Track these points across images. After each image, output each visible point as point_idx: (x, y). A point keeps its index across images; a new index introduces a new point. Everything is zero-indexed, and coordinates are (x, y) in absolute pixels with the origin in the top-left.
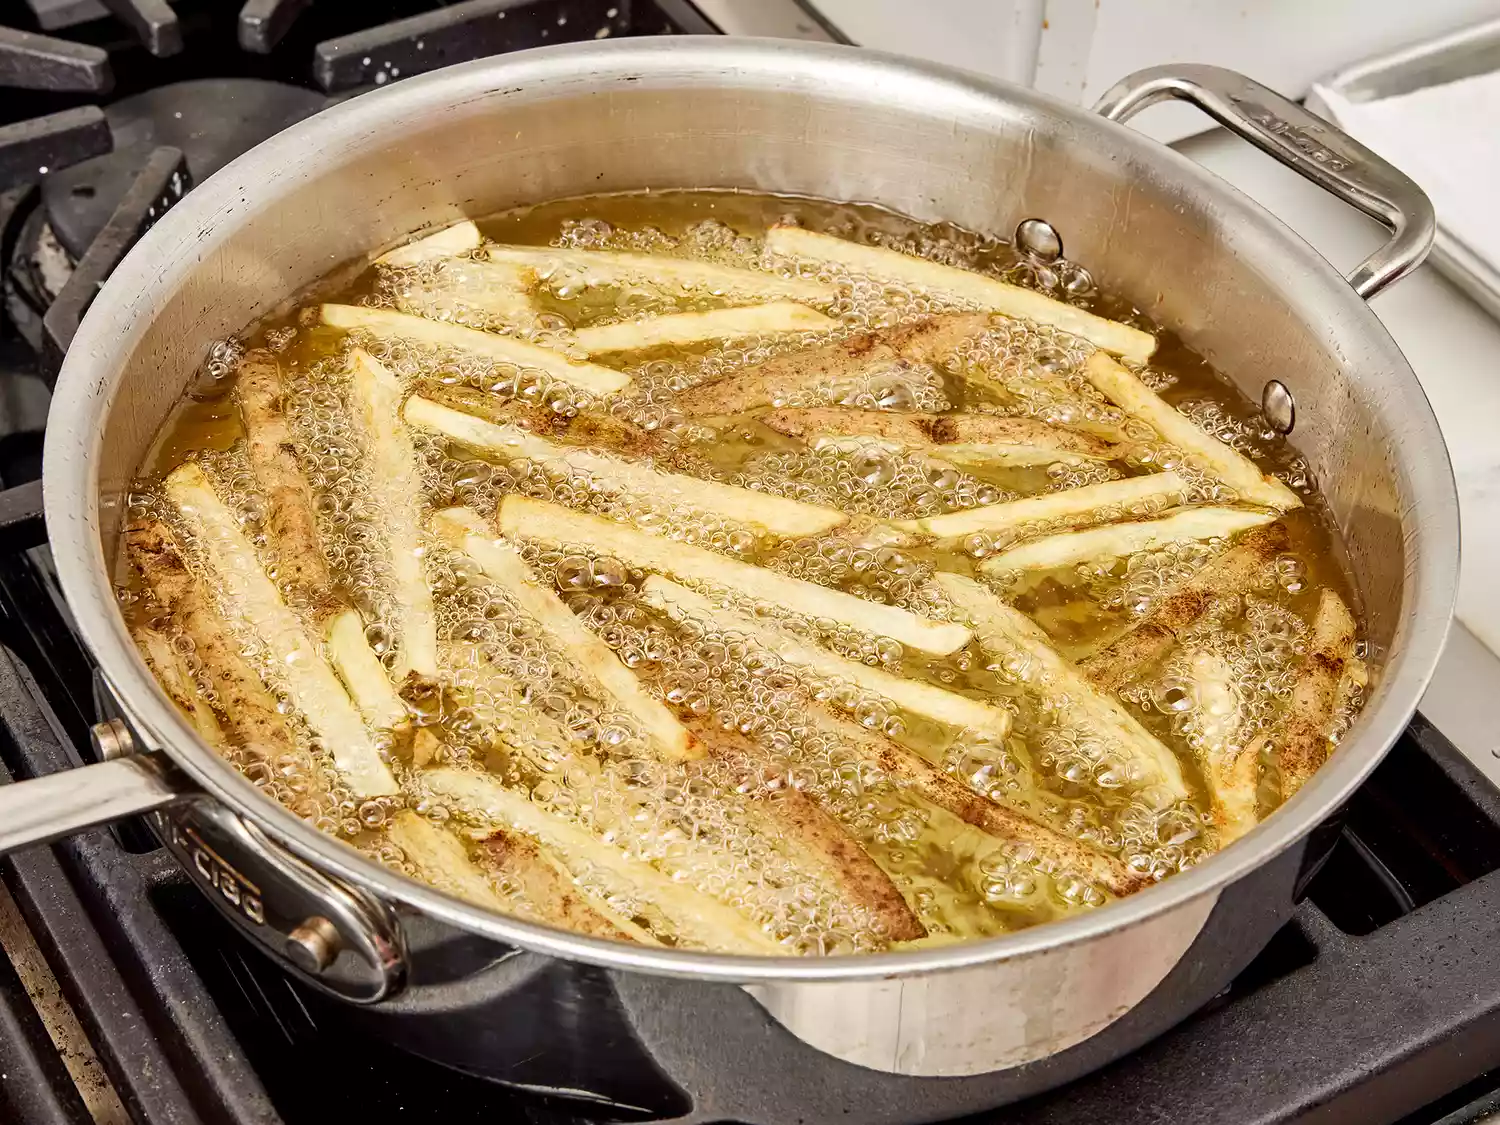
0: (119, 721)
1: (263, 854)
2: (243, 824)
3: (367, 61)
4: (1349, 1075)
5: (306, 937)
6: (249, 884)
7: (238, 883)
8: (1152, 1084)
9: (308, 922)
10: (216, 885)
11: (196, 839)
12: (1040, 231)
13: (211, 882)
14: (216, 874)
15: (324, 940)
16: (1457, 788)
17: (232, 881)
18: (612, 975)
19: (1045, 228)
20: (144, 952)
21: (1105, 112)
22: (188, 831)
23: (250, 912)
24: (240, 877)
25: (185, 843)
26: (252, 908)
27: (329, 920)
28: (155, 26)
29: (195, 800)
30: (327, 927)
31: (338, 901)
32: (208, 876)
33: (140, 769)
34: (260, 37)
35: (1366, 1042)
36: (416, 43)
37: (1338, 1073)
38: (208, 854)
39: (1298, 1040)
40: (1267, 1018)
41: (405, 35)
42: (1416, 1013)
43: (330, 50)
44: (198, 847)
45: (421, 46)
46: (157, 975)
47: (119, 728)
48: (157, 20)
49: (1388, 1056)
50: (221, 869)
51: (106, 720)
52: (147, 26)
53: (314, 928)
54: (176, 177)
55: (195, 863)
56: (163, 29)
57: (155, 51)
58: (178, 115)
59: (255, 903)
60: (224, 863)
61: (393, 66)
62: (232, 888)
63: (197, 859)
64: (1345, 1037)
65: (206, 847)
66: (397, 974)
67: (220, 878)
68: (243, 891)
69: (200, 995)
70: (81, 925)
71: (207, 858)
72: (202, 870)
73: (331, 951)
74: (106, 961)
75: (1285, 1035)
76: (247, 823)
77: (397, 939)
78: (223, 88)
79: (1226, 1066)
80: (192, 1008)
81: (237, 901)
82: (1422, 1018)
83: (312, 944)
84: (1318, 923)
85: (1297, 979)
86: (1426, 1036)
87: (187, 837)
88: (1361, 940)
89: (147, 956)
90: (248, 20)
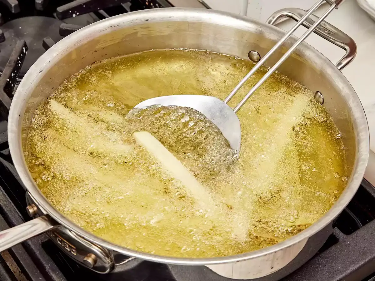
0: (34, 205)
1: (76, 239)
2: (71, 232)
3: (70, 12)
4: (349, 271)
5: (88, 259)
6: (72, 246)
7: (69, 246)
8: (300, 277)
9: (88, 255)
10: (63, 246)
11: (57, 235)
12: (254, 54)
13: (62, 245)
14: (63, 244)
15: (93, 259)
16: (370, 194)
17: (68, 245)
18: (168, 265)
19: (256, 53)
20: (43, 262)
21: (269, 23)
22: (55, 233)
23: (73, 253)
24: (70, 244)
25: (54, 236)
26: (73, 252)
27: (93, 254)
28: (13, 5)
29: (59, 227)
30: (93, 256)
31: (95, 249)
32: (61, 244)
33: (43, 220)
34: (41, 6)
35: (352, 263)
36: (83, 6)
37: (346, 271)
38: (61, 239)
39: (336, 263)
40: (327, 258)
41: (80, 4)
42: (364, 254)
43: (60, 9)
44: (58, 237)
45: (84, 6)
46: (47, 267)
47: (34, 207)
48: (13, 4)
49: (358, 266)
50: (64, 242)
51: (30, 205)
52: (11, 6)
53: (90, 256)
54: (24, 48)
55: (57, 241)
56: (15, 6)
57: (13, 12)
58: (20, 28)
59: (74, 250)
60: (65, 241)
61: (77, 12)
62: (67, 247)
63: (58, 240)
64: (347, 262)
65: (60, 237)
66: (112, 266)
67: (64, 244)
68: (70, 247)
69: (59, 272)
70: (26, 256)
71: (60, 240)
72: (59, 242)
73: (95, 261)
74: (34, 265)
75: (332, 262)
76: (72, 232)
77: (111, 258)
78: (31, 19)
79: (318, 272)
80: (57, 275)
81: (69, 250)
82: (366, 255)
83: (90, 260)
84: (338, 233)
85: (334, 247)
86: (367, 259)
87: (55, 235)
88: (349, 236)
89: (44, 262)
90: (38, 2)
